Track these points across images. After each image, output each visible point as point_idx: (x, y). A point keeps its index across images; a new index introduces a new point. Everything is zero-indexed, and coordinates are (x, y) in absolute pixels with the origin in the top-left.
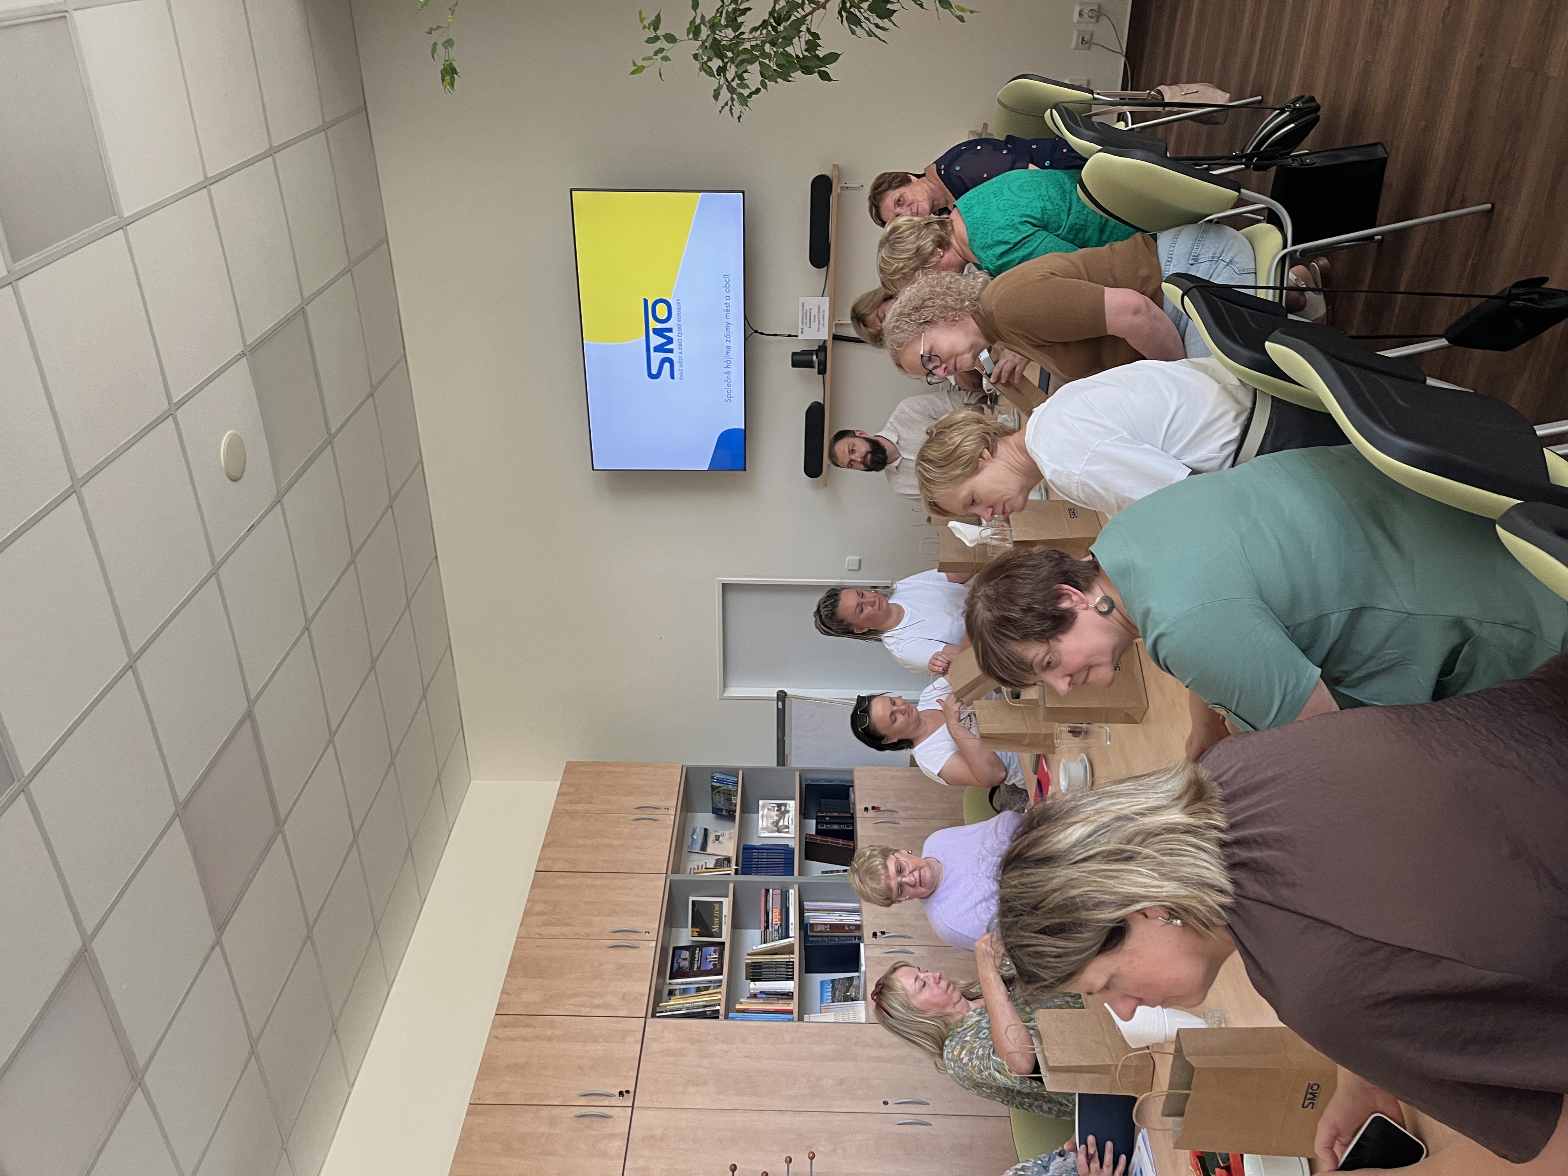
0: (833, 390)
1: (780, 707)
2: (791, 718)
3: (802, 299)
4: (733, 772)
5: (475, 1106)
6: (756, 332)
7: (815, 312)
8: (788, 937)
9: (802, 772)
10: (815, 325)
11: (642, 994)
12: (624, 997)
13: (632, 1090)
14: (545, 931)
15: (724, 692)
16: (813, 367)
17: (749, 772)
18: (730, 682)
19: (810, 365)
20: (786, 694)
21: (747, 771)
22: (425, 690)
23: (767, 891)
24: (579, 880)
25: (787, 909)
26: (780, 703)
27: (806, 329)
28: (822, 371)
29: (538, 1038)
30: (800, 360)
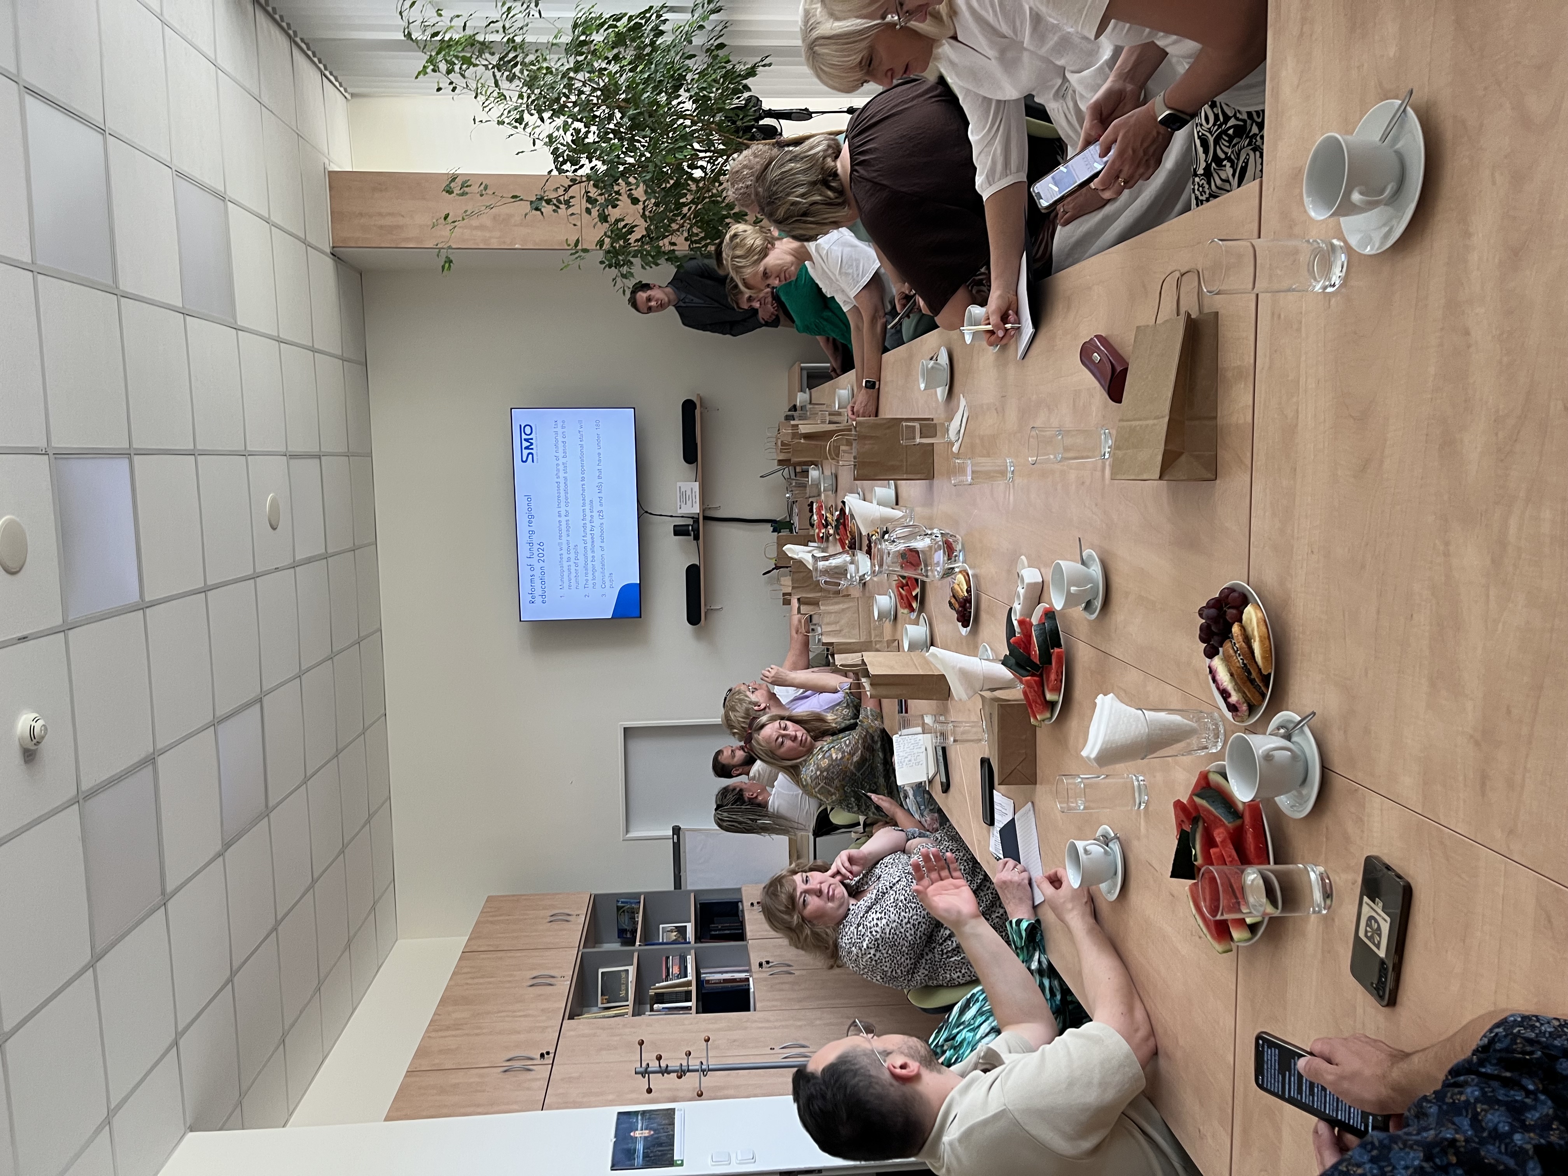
0: (706, 553)
1: (676, 840)
2: (685, 852)
3: (679, 484)
4: (638, 895)
5: (410, 1073)
6: (647, 512)
7: (688, 493)
8: (686, 976)
9: (697, 893)
10: (689, 503)
11: (559, 1009)
12: (542, 1010)
13: (552, 1051)
14: (469, 981)
15: (627, 832)
16: (689, 535)
17: (651, 898)
18: (631, 829)
19: (687, 534)
20: (680, 828)
21: (647, 895)
22: (370, 816)
23: (668, 958)
24: (500, 954)
25: (686, 968)
26: (675, 837)
27: (683, 506)
28: (697, 538)
29: (467, 1035)
30: (679, 531)
